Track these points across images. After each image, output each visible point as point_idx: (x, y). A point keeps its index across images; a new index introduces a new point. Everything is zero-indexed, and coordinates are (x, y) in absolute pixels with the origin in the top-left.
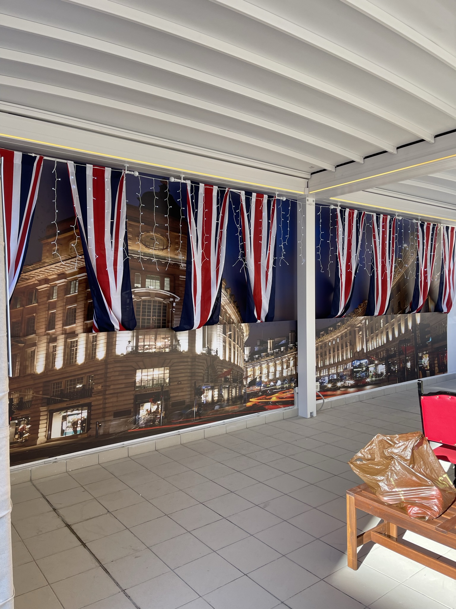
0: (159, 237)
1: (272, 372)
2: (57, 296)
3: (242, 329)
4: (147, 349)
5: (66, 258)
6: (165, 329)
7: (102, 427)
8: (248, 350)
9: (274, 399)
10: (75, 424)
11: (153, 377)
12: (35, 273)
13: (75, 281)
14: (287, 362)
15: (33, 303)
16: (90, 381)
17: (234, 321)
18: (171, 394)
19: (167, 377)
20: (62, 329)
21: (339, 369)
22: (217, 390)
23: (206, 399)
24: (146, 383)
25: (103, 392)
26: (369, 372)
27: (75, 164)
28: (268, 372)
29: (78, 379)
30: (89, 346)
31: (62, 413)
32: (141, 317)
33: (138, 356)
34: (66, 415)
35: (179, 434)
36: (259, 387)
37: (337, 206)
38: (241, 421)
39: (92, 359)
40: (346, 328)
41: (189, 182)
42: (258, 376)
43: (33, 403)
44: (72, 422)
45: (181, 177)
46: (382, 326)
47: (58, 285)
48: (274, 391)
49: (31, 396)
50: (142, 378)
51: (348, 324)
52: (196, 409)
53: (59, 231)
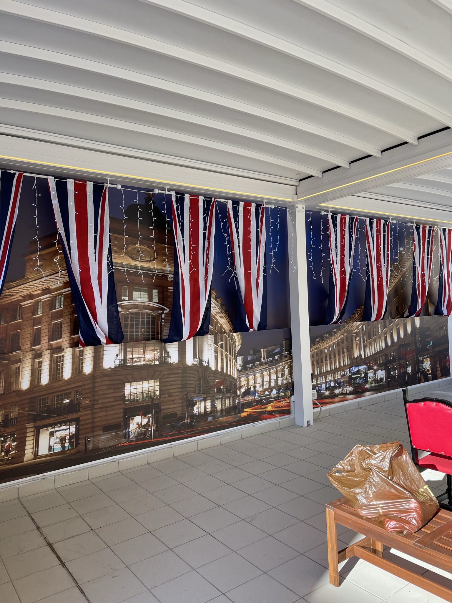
0: (146, 249)
1: (267, 381)
2: (42, 311)
3: (234, 339)
4: (136, 362)
5: (51, 273)
6: (154, 341)
7: (91, 442)
8: (241, 359)
9: (269, 408)
10: (62, 440)
11: (143, 390)
12: (19, 289)
13: (60, 296)
14: (282, 370)
15: (17, 319)
16: (78, 395)
17: (226, 330)
18: (162, 406)
19: (157, 390)
20: (48, 344)
21: (336, 376)
22: (210, 401)
23: (198, 410)
24: (136, 396)
25: (91, 407)
26: (368, 378)
27: (55, 179)
28: (263, 381)
29: (65, 394)
30: (75, 361)
31: (49, 429)
32: (129, 330)
33: (127, 370)
34: (53, 431)
35: (171, 447)
36: (254, 397)
37: (328, 212)
38: (235, 432)
39: (79, 373)
40: (342, 335)
41: (173, 194)
42: (252, 385)
43: (19, 420)
44: (59, 438)
45: (165, 188)
46: (380, 331)
47: (42, 300)
48: (269, 400)
49: (17, 413)
50: (131, 391)
51: (344, 330)
52: (189, 421)
53: (40, 247)
